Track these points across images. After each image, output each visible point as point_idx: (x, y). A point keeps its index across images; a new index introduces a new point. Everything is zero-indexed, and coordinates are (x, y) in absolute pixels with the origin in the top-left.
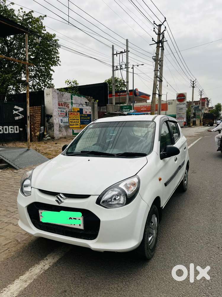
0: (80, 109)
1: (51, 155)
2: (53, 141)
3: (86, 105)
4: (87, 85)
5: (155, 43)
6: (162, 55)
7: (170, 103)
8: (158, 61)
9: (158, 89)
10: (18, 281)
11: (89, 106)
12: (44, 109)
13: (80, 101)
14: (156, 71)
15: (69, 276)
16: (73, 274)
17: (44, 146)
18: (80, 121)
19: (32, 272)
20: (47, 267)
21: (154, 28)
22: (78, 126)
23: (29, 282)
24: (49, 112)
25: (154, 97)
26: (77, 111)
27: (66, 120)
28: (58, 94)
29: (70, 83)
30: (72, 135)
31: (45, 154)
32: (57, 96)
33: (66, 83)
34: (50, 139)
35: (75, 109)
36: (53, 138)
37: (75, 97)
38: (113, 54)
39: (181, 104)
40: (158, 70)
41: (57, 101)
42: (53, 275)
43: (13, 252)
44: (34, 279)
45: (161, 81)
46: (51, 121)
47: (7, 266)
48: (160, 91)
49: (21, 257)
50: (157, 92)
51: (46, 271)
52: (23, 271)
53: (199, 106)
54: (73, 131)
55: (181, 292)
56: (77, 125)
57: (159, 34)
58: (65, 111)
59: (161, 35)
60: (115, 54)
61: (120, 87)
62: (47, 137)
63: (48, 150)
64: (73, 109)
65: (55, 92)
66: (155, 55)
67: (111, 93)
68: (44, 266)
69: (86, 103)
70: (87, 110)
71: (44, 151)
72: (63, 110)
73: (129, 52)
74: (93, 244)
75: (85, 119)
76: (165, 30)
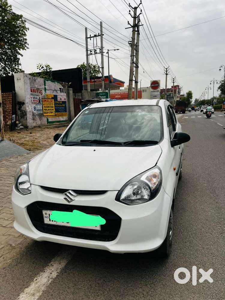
0: (54, 95)
1: (27, 145)
2: (27, 130)
3: (61, 91)
4: (59, 70)
5: (131, 27)
6: (138, 40)
7: (144, 90)
8: (134, 46)
9: (135, 75)
10: (24, 295)
11: (64, 92)
12: (15, 95)
13: (53, 87)
14: (133, 57)
15: (83, 283)
16: (88, 280)
17: (18, 136)
18: (55, 109)
19: (38, 282)
20: (55, 274)
21: (130, 11)
22: (53, 114)
23: (38, 295)
24: (21, 99)
25: (130, 84)
26: (51, 98)
27: (39, 107)
28: (30, 79)
29: (43, 67)
30: (47, 123)
31: (21, 144)
32: (29, 81)
33: (38, 68)
34: (23, 128)
35: (49, 96)
36: (26, 127)
37: (49, 83)
38: (87, 38)
39: (155, 91)
40: (134, 56)
41: (30, 87)
42: (64, 283)
43: (9, 260)
44: (43, 291)
45: (137, 67)
46: (23, 108)
47: (6, 278)
48: (136, 77)
49: (21, 265)
50: (134, 79)
51: (55, 279)
52: (27, 282)
53: (171, 93)
54: (48, 119)
55: (213, 291)
56: (52, 112)
57: (135, 18)
58: (38, 97)
59: (137, 18)
60: (89, 38)
61: (93, 73)
62: (20, 126)
63: (23, 140)
64: (47, 96)
65: (27, 77)
66: (131, 40)
67: (85, 79)
68: (51, 273)
69: (60, 89)
70: (62, 97)
71: (19, 142)
72: (36, 97)
73: (103, 36)
74: (112, 246)
75: (60, 107)
76: (141, 13)
